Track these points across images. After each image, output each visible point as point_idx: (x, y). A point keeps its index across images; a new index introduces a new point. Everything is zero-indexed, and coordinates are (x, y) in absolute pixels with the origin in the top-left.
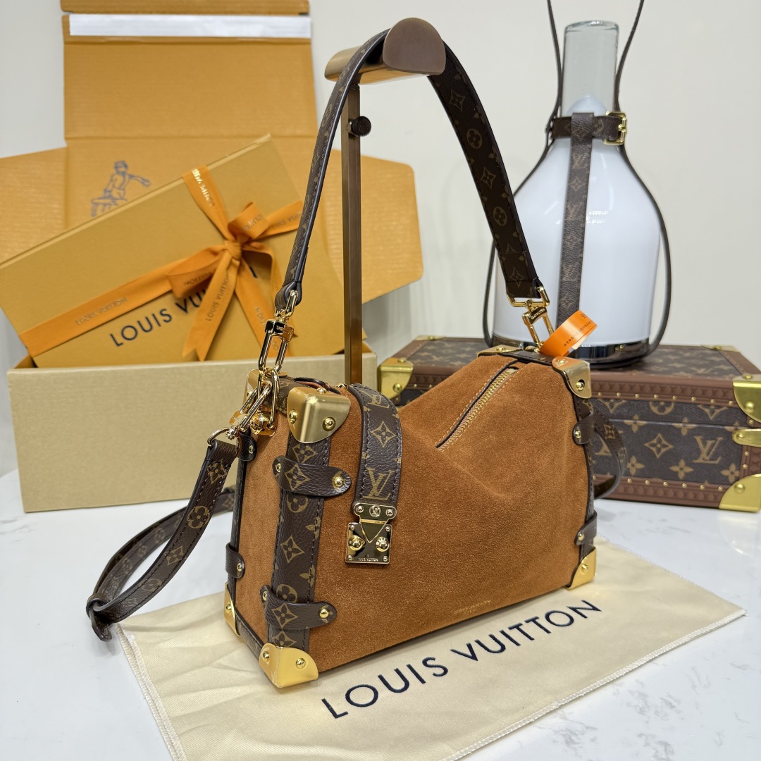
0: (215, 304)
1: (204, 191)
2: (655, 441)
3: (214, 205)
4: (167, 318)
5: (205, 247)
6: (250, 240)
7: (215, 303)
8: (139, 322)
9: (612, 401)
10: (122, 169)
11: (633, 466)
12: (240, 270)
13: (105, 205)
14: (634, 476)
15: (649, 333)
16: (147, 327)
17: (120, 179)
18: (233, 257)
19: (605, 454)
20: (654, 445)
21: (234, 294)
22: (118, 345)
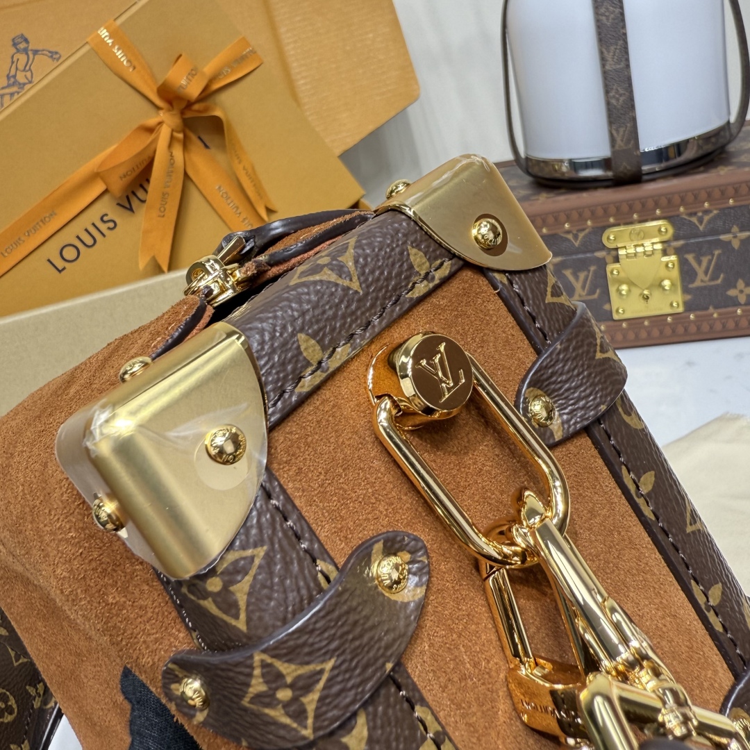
0: (165, 196)
1: (119, 54)
3: (134, 68)
4: (111, 225)
5: (135, 126)
6: (190, 104)
7: (164, 194)
8: (78, 237)
10: (22, 46)
11: (741, 292)
12: (185, 145)
13: (12, 95)
14: (746, 304)
15: (728, 113)
16: (89, 241)
17: (22, 58)
18: (173, 131)
19: (703, 284)
21: (186, 175)
22: (60, 271)
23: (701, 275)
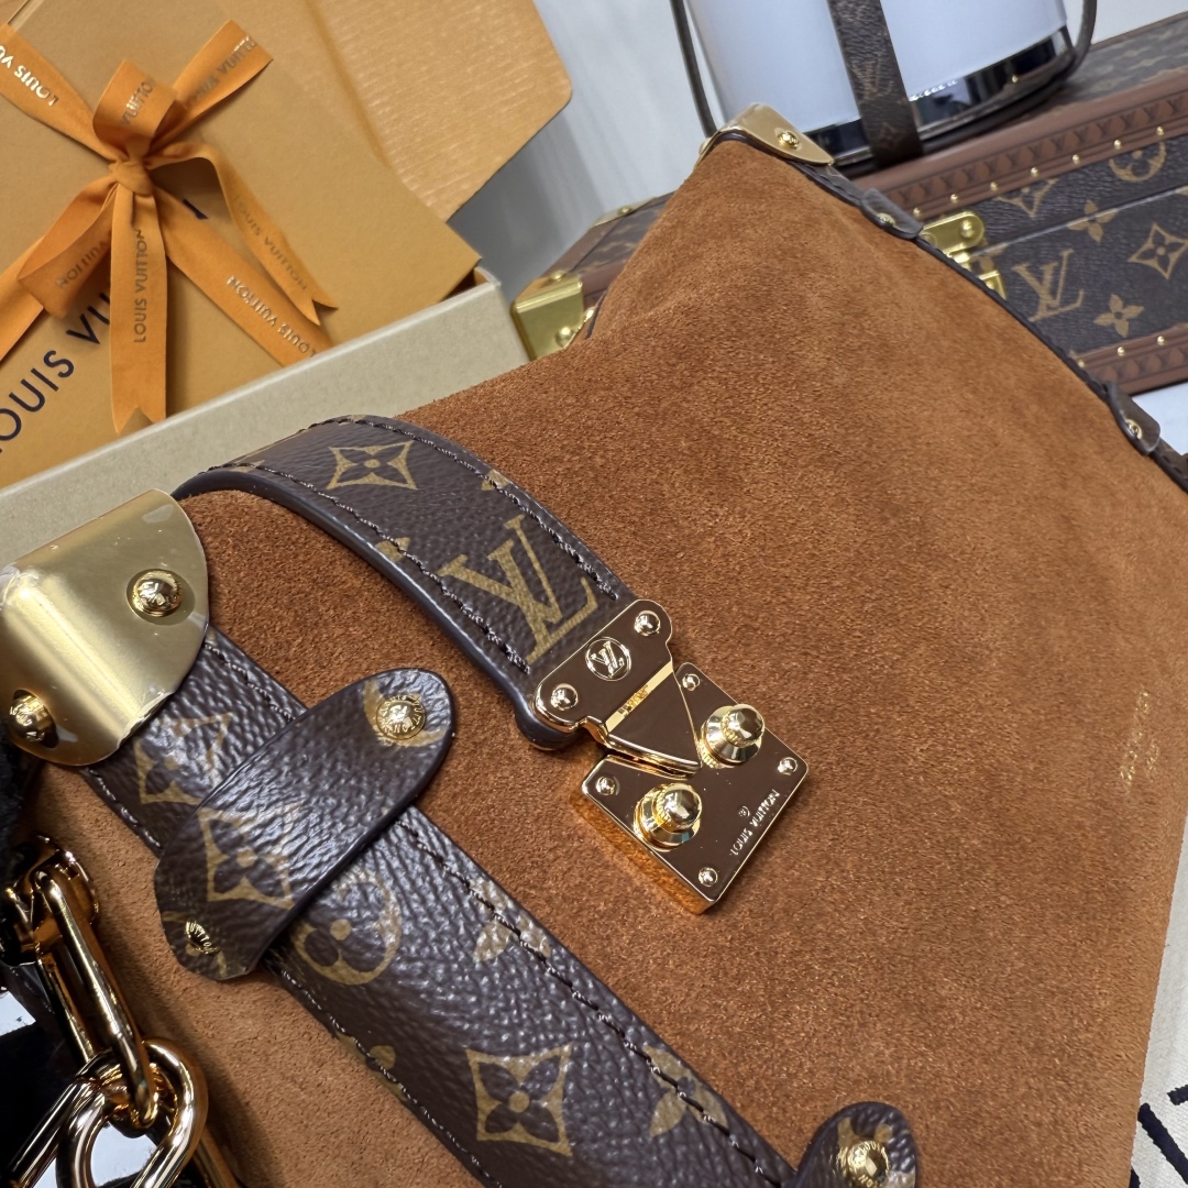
0: (140, 305)
1: (26, 79)
2: (1149, 245)
3: (57, 100)
4: (64, 368)
5: (74, 195)
7: (137, 303)
8: (12, 396)
9: (1026, 190)
11: (1119, 315)
12: (163, 216)
14: (1130, 338)
15: (1063, 14)
16: (33, 401)
18: (134, 194)
19: (1051, 313)
20: (1150, 254)
21: (170, 265)
23: (1045, 298)
